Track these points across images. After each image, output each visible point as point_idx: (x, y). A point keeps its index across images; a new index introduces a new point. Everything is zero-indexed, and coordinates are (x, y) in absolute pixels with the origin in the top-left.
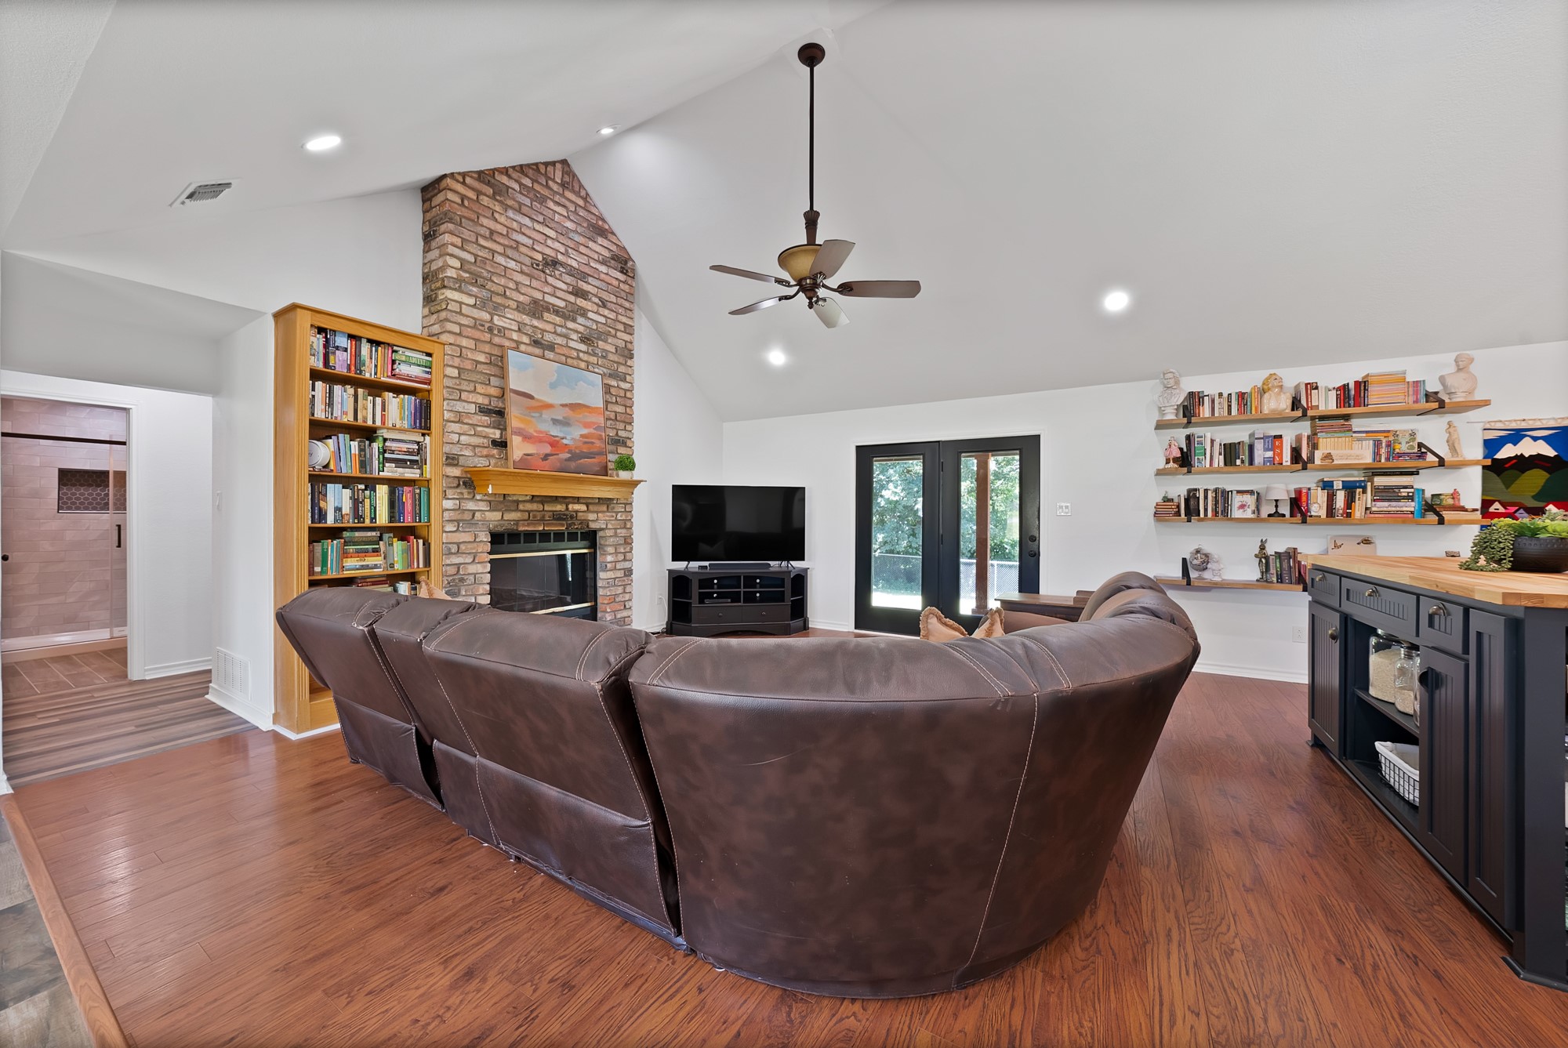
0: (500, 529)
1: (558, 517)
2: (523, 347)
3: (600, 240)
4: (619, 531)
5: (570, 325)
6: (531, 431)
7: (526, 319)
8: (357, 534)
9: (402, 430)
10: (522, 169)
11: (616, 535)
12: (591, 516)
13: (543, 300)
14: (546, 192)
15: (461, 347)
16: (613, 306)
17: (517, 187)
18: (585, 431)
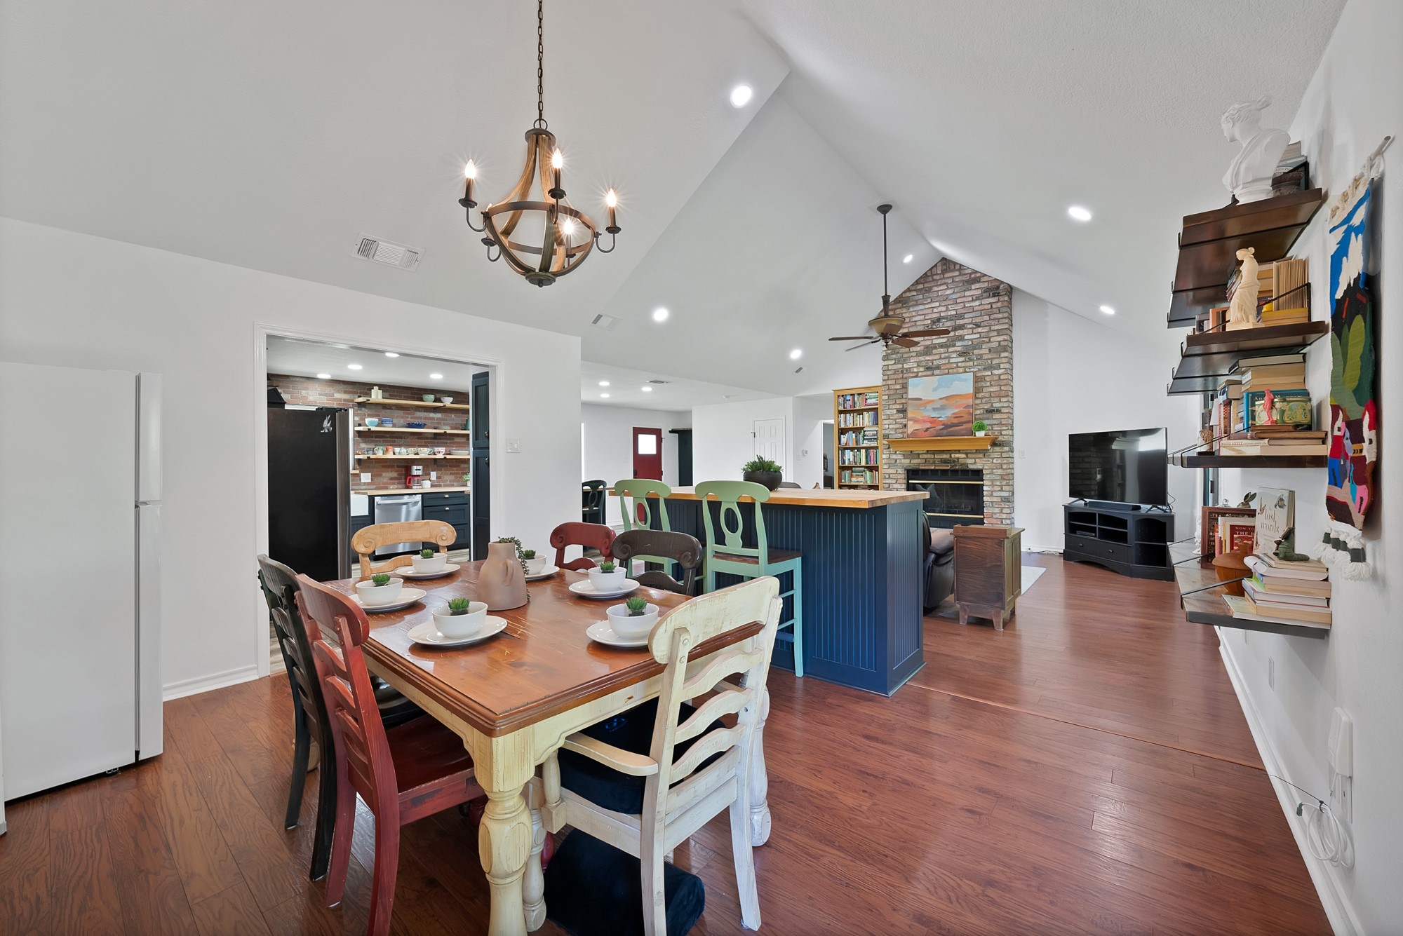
0: (910, 468)
1: (944, 461)
2: (920, 374)
3: (973, 287)
4: (994, 471)
5: (951, 349)
6: (919, 417)
7: (922, 358)
8: (857, 469)
9: (869, 427)
10: (917, 282)
11: (993, 473)
12: (969, 461)
13: (932, 344)
14: (932, 284)
15: (888, 385)
16: (986, 324)
17: (915, 293)
18: (956, 410)
